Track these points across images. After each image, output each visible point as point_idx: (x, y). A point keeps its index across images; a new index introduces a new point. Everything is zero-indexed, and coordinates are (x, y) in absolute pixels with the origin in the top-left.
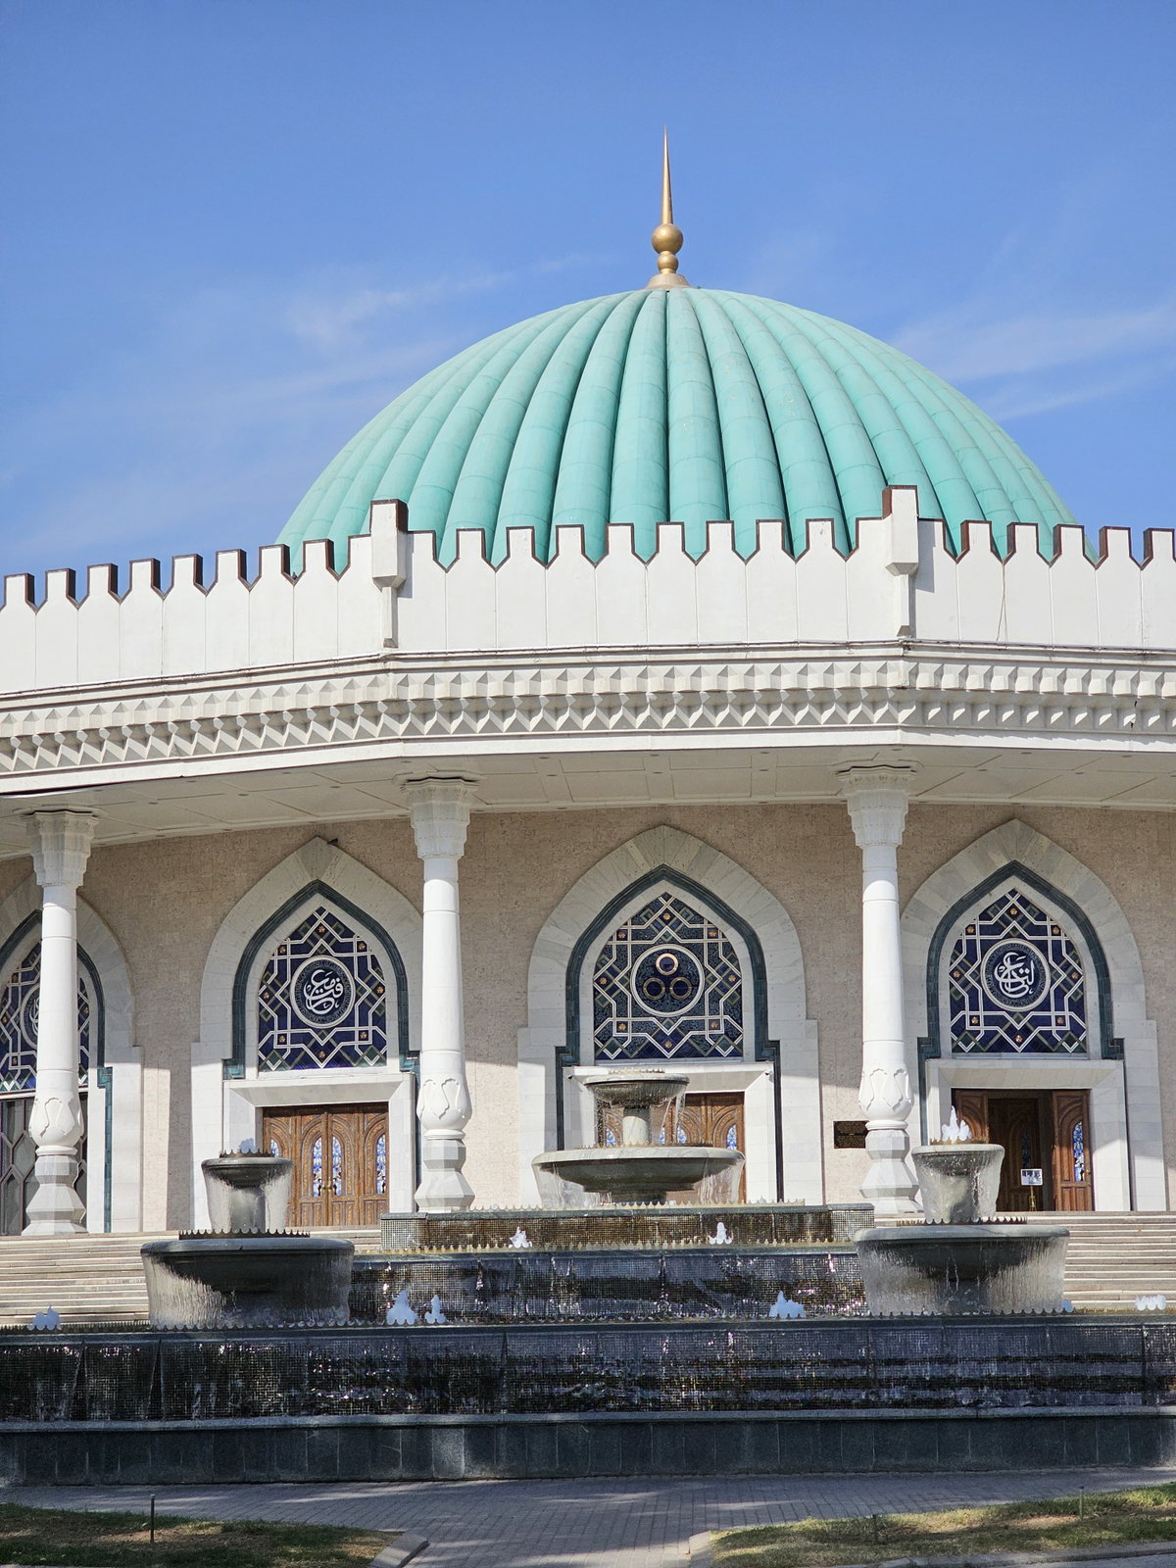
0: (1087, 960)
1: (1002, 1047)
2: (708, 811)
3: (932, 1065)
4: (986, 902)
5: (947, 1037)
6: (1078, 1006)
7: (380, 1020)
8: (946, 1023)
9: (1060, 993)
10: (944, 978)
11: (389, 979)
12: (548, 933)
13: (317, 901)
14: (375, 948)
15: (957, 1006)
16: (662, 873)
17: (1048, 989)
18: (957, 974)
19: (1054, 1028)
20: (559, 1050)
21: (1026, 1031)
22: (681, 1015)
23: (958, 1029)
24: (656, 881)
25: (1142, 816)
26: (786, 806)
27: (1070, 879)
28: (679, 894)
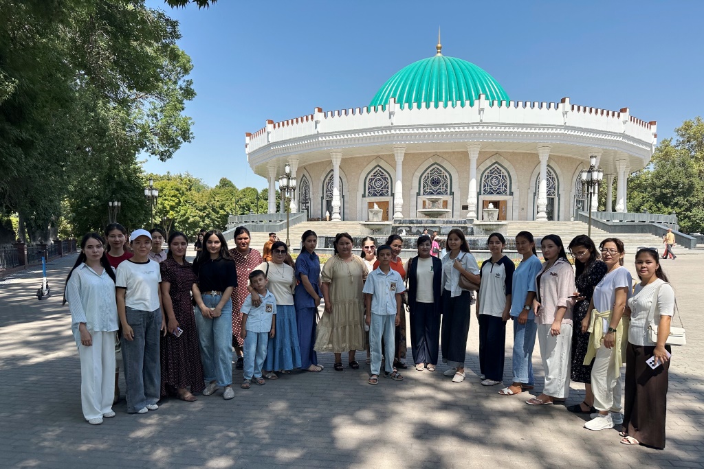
0: (508, 178)
1: (492, 193)
2: (444, 153)
3: (480, 196)
4: (491, 168)
5: (482, 192)
6: (506, 186)
7: (388, 188)
8: (483, 189)
9: (503, 184)
10: (483, 181)
11: (389, 181)
12: (416, 173)
13: (378, 168)
14: (387, 176)
15: (485, 186)
16: (435, 163)
17: (501, 183)
18: (485, 181)
19: (501, 190)
20: (417, 193)
21: (496, 191)
22: (437, 187)
23: (484, 190)
25: (520, 153)
26: (457, 152)
27: (506, 164)
28: (438, 167)
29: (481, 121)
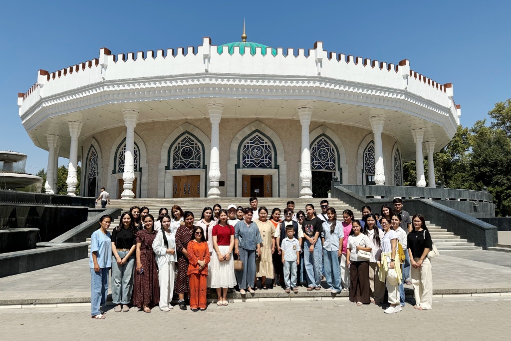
2: (195, 120)
3: (238, 170)
4: (251, 137)
6: (270, 158)
8: (242, 161)
15: (244, 158)
17: (264, 155)
18: (245, 152)
19: (265, 163)
20: (166, 167)
21: (259, 163)
22: (189, 160)
24: (185, 133)
28: (190, 136)
29: (206, 70)
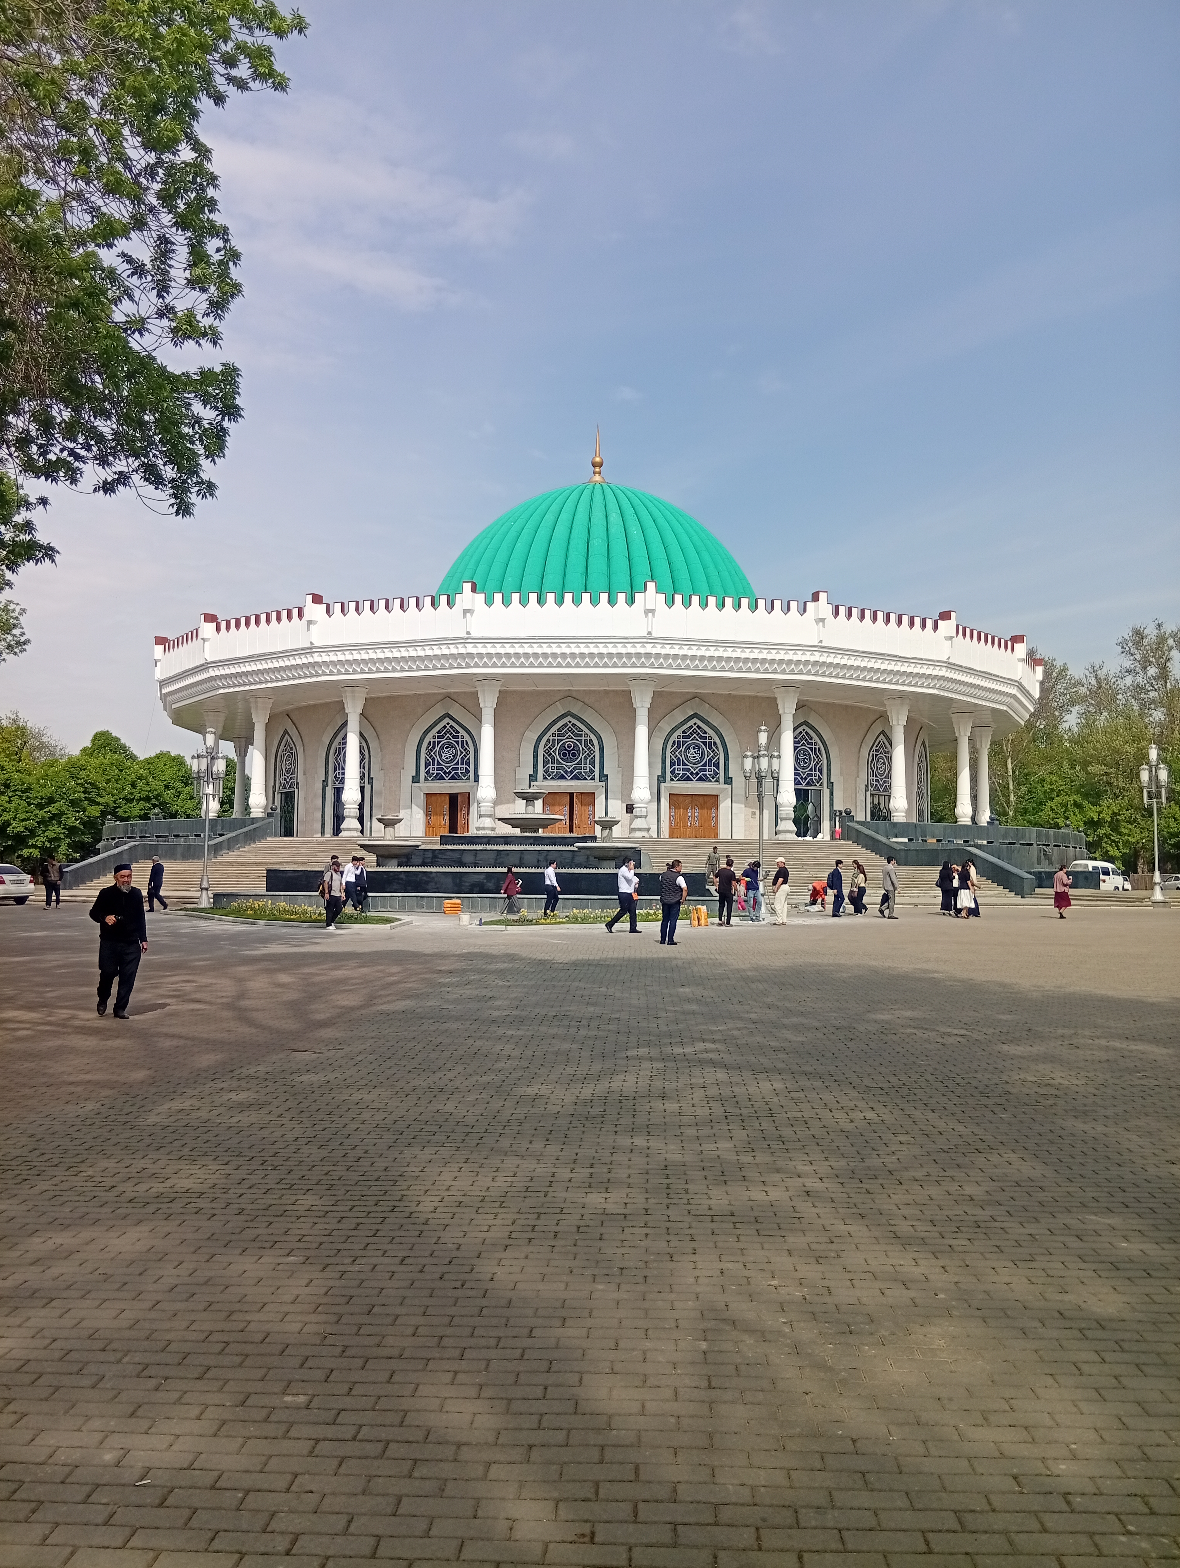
0: (721, 748)
1: (688, 779)
2: (586, 692)
3: (663, 785)
4: (685, 727)
5: (668, 775)
6: (717, 765)
7: (468, 764)
8: (668, 770)
9: (710, 760)
10: (668, 754)
11: (471, 748)
12: (528, 733)
13: (447, 720)
14: (467, 737)
15: (672, 764)
16: (568, 714)
18: (672, 753)
19: (707, 773)
20: (530, 776)
21: (697, 774)
22: (574, 764)
23: (672, 772)
24: (566, 716)
25: (744, 697)
26: (613, 691)
27: (715, 720)
28: (574, 721)
29: (650, 634)
